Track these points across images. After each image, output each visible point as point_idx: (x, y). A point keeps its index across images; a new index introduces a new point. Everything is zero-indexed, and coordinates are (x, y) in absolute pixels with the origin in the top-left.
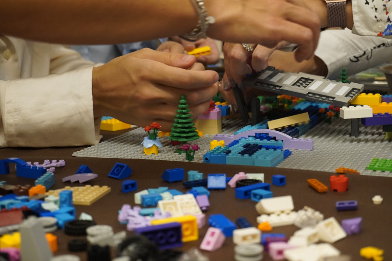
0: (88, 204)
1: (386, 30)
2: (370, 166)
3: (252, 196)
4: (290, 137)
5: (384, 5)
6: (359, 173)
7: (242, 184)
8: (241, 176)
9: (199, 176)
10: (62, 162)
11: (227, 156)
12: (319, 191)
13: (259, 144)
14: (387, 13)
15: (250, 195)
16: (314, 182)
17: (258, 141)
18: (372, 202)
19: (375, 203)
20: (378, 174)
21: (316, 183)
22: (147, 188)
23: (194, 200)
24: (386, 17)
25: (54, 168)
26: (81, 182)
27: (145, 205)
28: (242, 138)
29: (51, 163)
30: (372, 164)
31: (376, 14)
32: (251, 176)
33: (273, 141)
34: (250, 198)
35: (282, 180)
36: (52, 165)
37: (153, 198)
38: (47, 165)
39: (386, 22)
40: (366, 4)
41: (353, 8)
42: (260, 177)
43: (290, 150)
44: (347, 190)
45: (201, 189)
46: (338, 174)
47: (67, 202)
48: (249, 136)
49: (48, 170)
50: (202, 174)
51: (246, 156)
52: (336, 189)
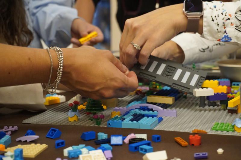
0: (33, 157)
1: (223, 38)
2: (214, 127)
3: (140, 149)
4: (162, 109)
5: (224, 23)
6: (207, 133)
7: (133, 141)
8: (132, 136)
9: (105, 136)
10: (16, 128)
11: (123, 122)
12: (183, 146)
13: (142, 114)
14: (225, 28)
15: (138, 149)
16: (178, 139)
17: (142, 112)
18: (217, 152)
19: (219, 153)
20: (219, 133)
21: (180, 140)
22: (71, 146)
23: (102, 153)
24: (224, 30)
25: (11, 132)
26: (28, 141)
27: (70, 157)
28: (131, 110)
29: (8, 128)
30: (215, 127)
31: (218, 28)
32: (138, 136)
33: (151, 112)
34: (138, 151)
35: (158, 138)
36: (9, 129)
37: (75, 153)
38: (6, 129)
39: (224, 33)
40: (212, 21)
41: (204, 22)
42: (144, 136)
43: (162, 117)
44: (200, 144)
45: (106, 146)
46: (194, 134)
47: (20, 156)
48: (136, 108)
49: (6, 133)
50: (107, 135)
51: (135, 122)
52: (193, 143)
